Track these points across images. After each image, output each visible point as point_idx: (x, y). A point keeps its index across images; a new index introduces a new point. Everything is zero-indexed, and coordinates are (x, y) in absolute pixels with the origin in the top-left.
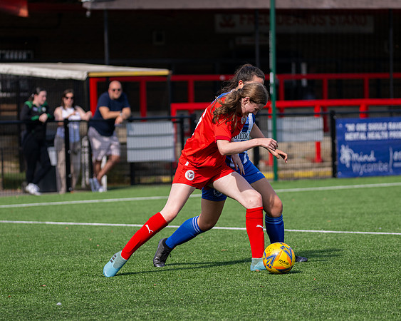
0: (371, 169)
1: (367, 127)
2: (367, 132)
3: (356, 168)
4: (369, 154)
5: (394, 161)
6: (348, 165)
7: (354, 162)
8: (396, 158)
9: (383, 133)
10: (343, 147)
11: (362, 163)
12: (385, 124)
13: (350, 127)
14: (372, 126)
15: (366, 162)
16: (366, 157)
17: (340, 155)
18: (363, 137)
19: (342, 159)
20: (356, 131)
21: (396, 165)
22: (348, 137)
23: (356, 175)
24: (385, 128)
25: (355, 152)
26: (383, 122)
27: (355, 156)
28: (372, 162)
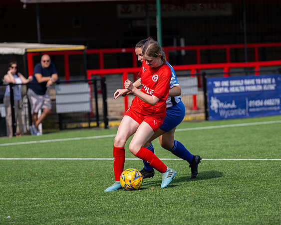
0: (233, 113)
1: (229, 84)
2: (229, 87)
3: (222, 113)
4: (231, 103)
5: (249, 108)
6: (216, 111)
7: (221, 109)
8: (250, 105)
9: (241, 87)
10: (212, 98)
11: (226, 109)
12: (242, 81)
13: (217, 84)
14: (233, 83)
15: (230, 109)
16: (229, 105)
17: (210, 104)
18: (226, 90)
19: (212, 107)
20: (221, 87)
21: (251, 110)
22: (216, 91)
23: (222, 118)
24: (242, 84)
25: (221, 102)
26: (241, 80)
27: (221, 105)
28: (234, 109)
